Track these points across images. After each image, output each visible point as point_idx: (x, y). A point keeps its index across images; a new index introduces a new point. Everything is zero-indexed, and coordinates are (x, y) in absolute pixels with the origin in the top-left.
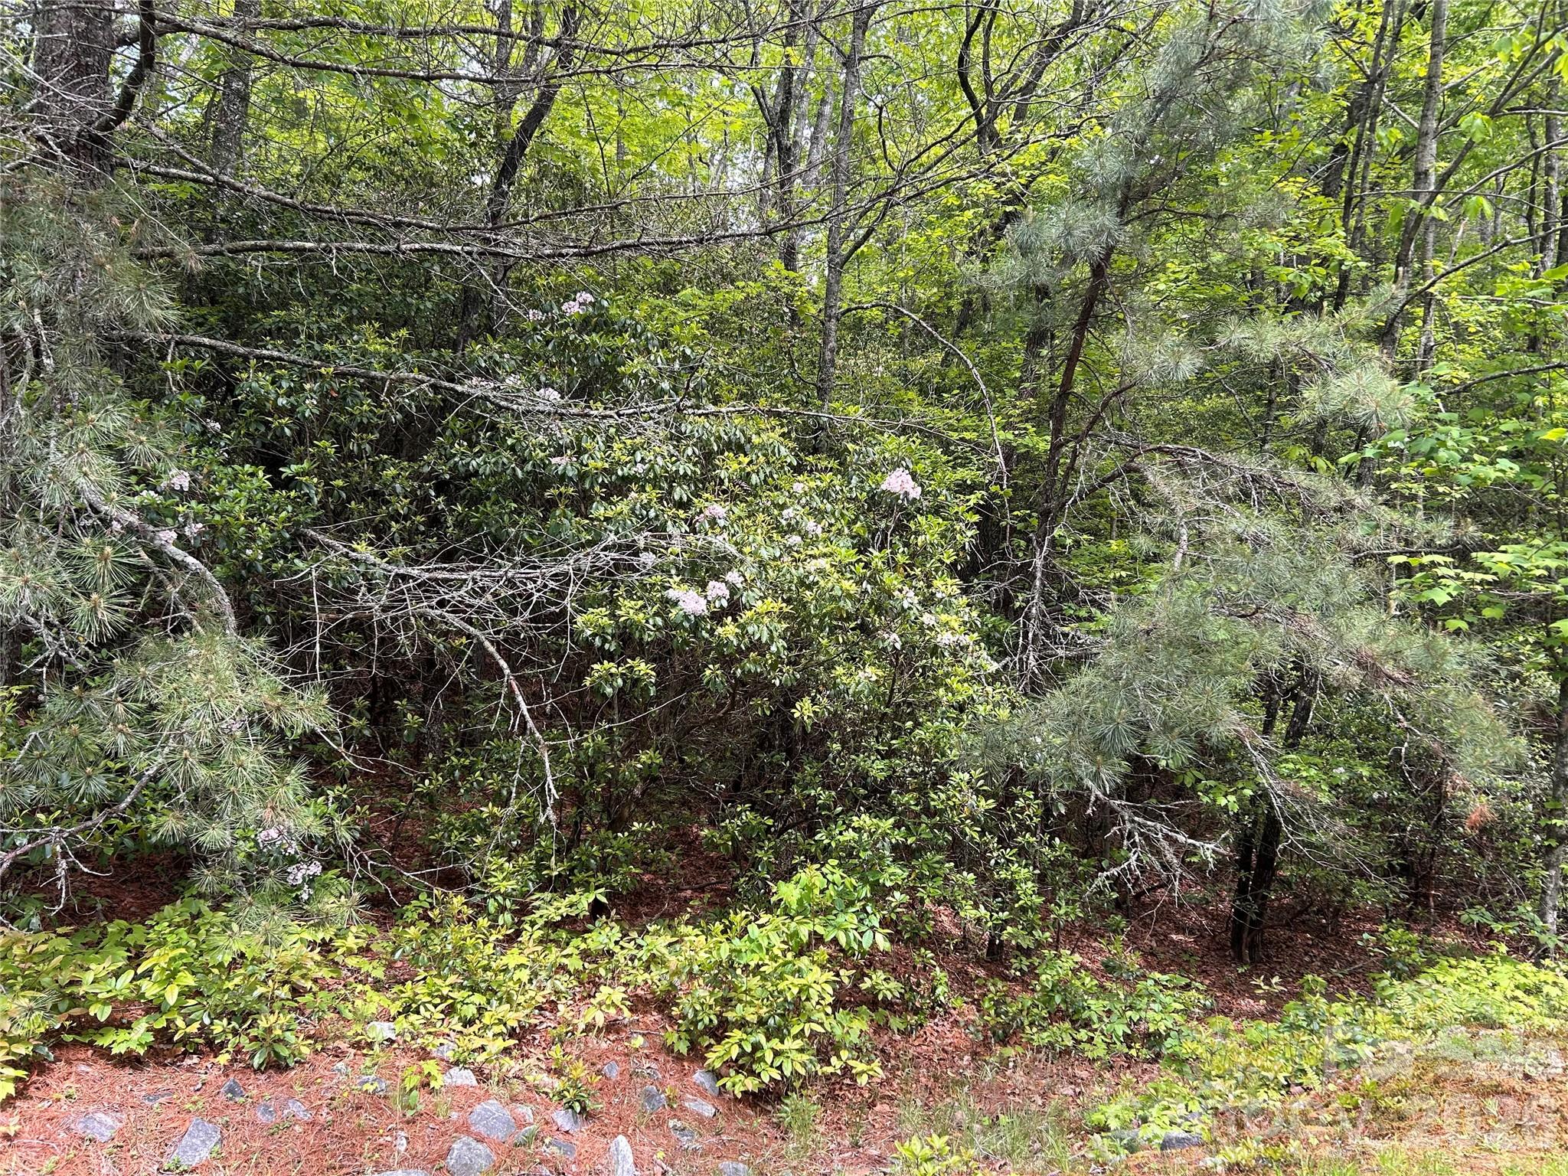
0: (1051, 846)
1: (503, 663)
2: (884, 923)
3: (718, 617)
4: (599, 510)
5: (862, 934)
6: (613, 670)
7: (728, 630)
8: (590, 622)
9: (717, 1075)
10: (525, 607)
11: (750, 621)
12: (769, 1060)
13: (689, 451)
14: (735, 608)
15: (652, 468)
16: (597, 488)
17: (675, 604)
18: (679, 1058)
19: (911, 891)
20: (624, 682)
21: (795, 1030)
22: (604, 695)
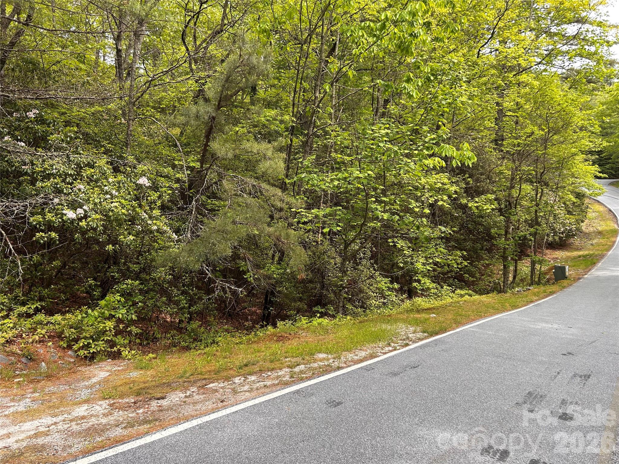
0: (193, 291)
1: (3, 232)
2: (136, 312)
3: (80, 219)
4: (39, 184)
5: (128, 315)
6: (43, 235)
7: (83, 224)
8: (35, 220)
9: (76, 352)
10: (12, 215)
11: (90, 221)
12: (93, 347)
13: (73, 167)
14: (86, 217)
15: (59, 171)
16: (39, 177)
17: (65, 215)
18: (64, 348)
19: (145, 303)
20: (48, 239)
21: (102, 339)
22: (40, 243)
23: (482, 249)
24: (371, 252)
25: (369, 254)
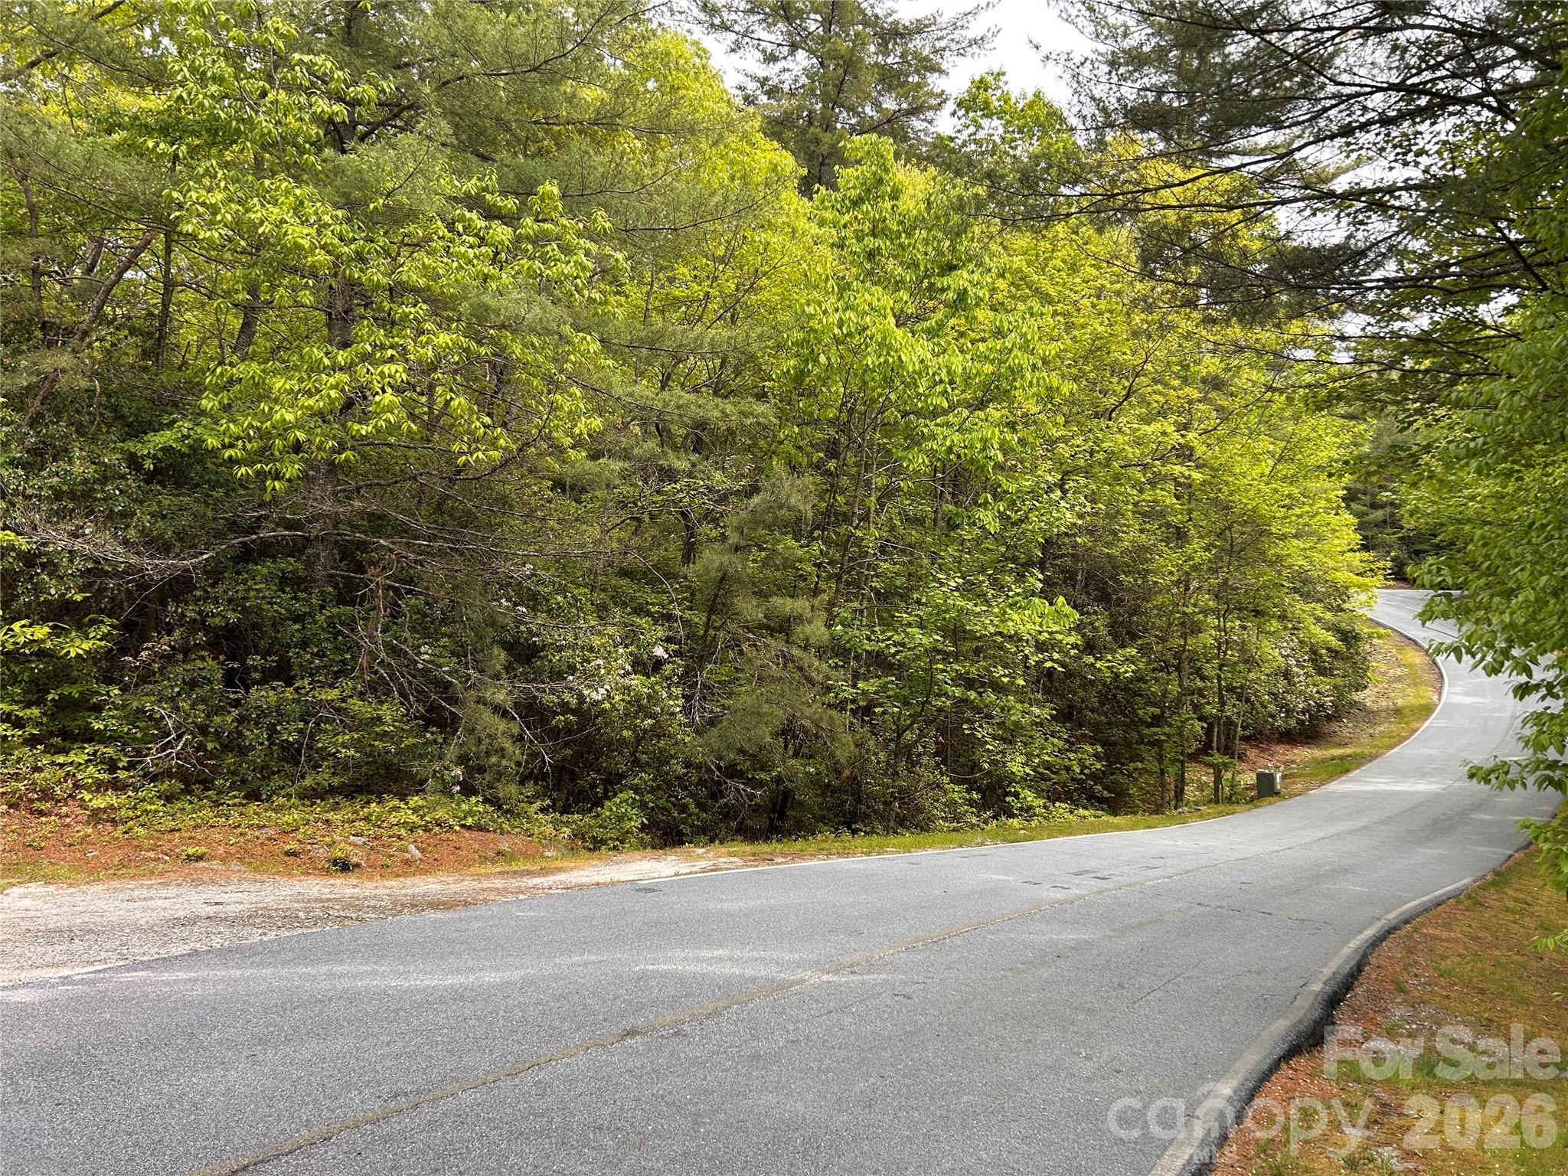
6: (562, 719)
7: (606, 705)
14: (608, 698)
22: (559, 728)
23: (1140, 742)
24: (936, 743)
25: (932, 748)
